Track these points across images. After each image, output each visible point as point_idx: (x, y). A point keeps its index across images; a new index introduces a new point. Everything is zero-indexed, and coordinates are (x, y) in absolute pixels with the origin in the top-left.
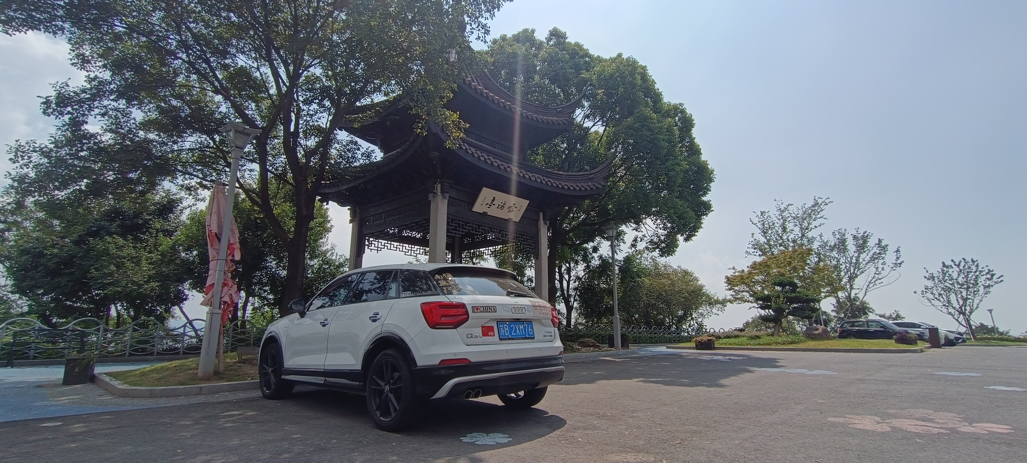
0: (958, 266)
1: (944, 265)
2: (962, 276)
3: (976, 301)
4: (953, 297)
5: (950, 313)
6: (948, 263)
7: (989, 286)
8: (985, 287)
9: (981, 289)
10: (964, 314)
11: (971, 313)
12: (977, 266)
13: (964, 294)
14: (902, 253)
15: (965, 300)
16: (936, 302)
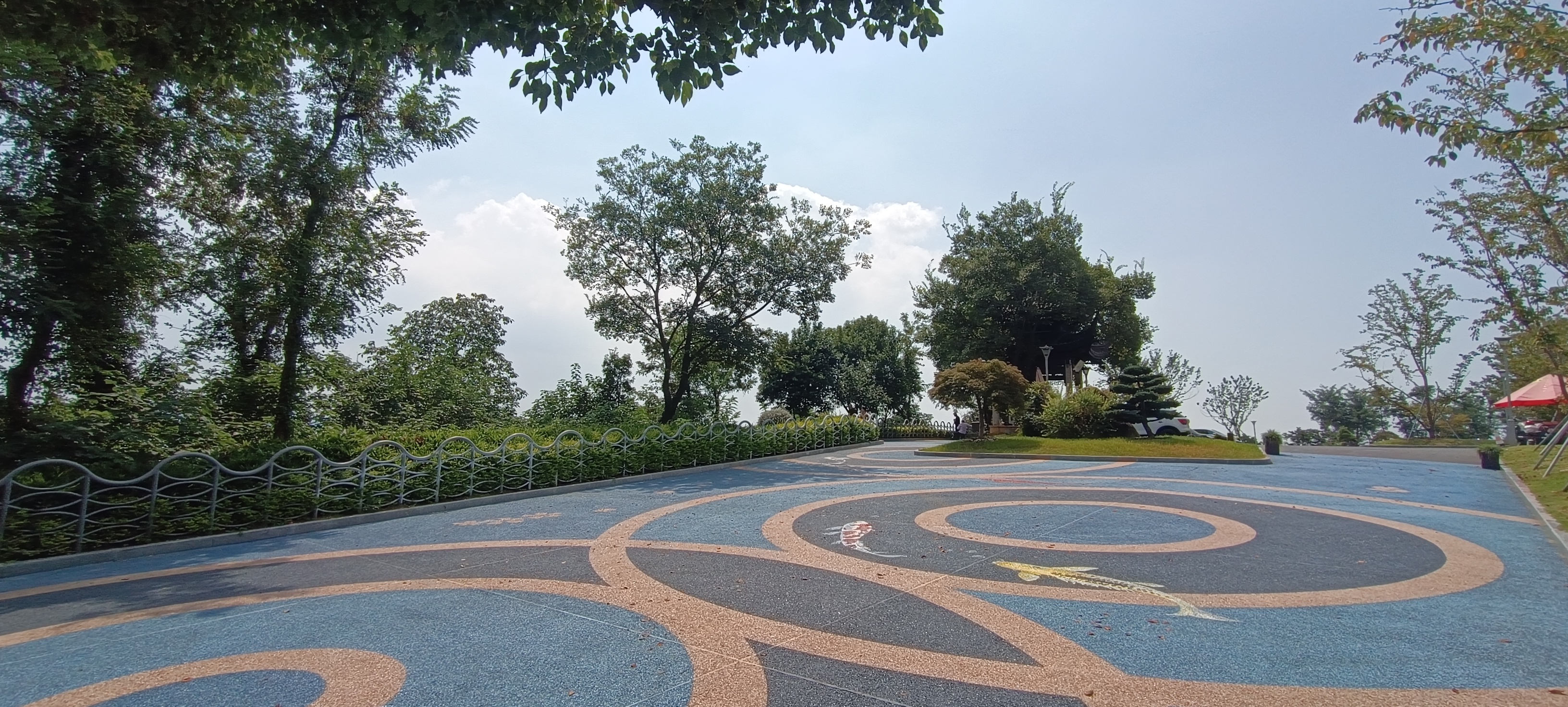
0: (1235, 382)
1: (1224, 379)
2: (1238, 390)
3: (1246, 414)
4: (1228, 410)
5: (1224, 424)
6: (1229, 379)
7: (1257, 401)
8: (1254, 402)
9: (1251, 403)
10: (1235, 425)
11: (1241, 422)
12: (1251, 383)
13: (1237, 408)
14: (1201, 373)
15: (1237, 412)
16: (1214, 414)
